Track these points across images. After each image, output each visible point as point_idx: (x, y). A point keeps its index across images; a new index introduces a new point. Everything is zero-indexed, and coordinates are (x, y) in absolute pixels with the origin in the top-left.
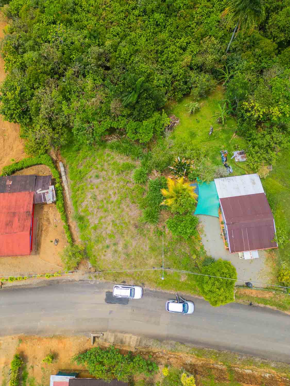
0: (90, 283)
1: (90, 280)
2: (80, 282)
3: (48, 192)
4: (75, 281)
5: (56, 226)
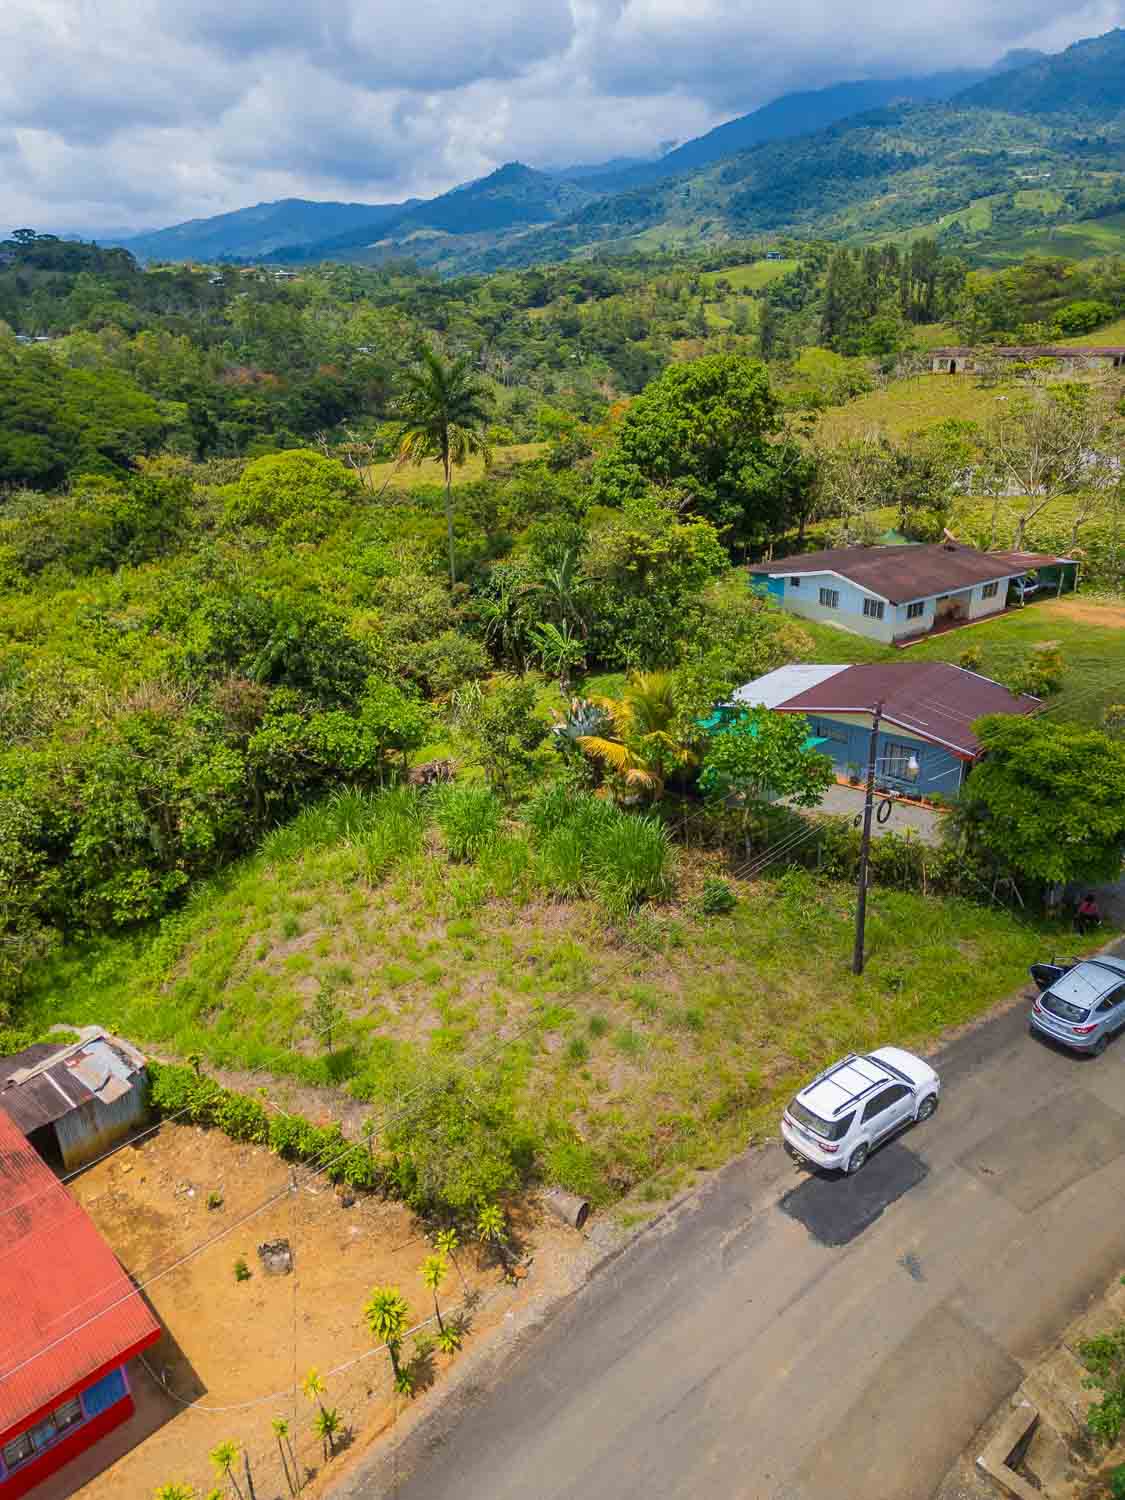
2: (598, 1277)
3: (79, 1055)
4: (567, 1299)
5: (214, 1205)
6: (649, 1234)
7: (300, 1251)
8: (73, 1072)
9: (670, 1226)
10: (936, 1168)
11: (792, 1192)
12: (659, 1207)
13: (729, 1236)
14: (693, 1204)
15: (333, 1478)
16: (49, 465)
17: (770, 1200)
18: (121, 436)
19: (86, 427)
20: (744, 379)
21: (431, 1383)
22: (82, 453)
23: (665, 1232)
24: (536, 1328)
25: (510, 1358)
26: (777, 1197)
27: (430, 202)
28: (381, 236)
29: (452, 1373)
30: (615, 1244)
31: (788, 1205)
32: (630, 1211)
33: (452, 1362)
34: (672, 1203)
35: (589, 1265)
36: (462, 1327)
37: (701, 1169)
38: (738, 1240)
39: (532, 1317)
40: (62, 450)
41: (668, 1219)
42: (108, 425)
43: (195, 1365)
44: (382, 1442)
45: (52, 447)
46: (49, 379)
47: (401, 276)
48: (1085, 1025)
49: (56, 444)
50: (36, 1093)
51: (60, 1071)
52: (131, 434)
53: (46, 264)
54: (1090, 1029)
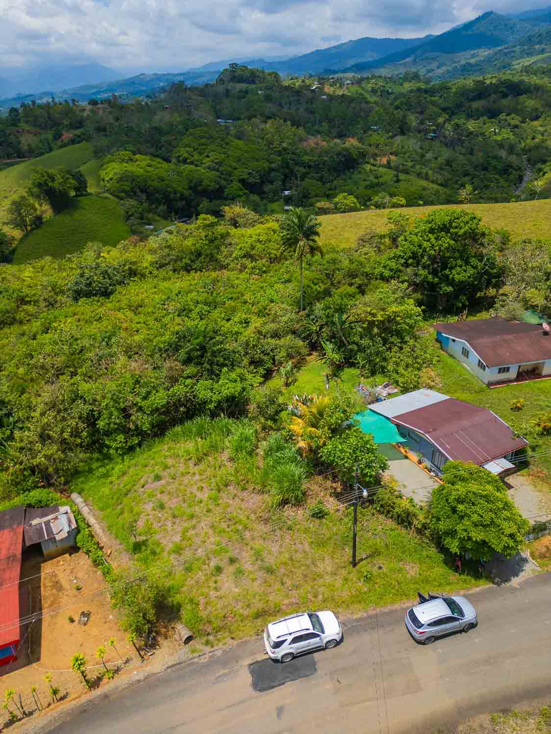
0: (197, 663)
1: (196, 654)
2: (169, 670)
3: (56, 518)
4: (154, 674)
5: (78, 589)
6: (196, 660)
7: (92, 618)
8: (52, 525)
9: (204, 660)
10: (320, 672)
11: (257, 662)
12: (208, 649)
13: (222, 672)
14: (219, 653)
15: (53, 710)
16: (217, 187)
17: (247, 662)
18: (250, 174)
19: (236, 169)
20: (461, 224)
21: (98, 687)
22: (232, 181)
23: (202, 661)
24: (139, 681)
25: (125, 689)
26: (251, 662)
27: (438, 36)
28: (408, 56)
29: (106, 687)
30: (183, 658)
31: (252, 667)
32: (197, 647)
33: (108, 683)
34: (212, 649)
35: (170, 664)
36: (117, 671)
37: (233, 638)
38: (225, 675)
39: (141, 677)
40: (225, 179)
41: (206, 656)
42: (245, 168)
43: (42, 649)
44: (73, 702)
45: (220, 178)
46: (224, 145)
47: (410, 81)
48: (420, 630)
49: (222, 176)
50: (37, 529)
51: (47, 524)
52: (254, 173)
53: (241, 80)
54: (421, 633)
